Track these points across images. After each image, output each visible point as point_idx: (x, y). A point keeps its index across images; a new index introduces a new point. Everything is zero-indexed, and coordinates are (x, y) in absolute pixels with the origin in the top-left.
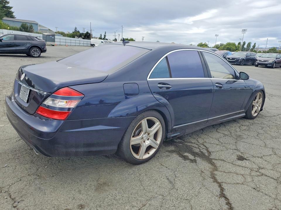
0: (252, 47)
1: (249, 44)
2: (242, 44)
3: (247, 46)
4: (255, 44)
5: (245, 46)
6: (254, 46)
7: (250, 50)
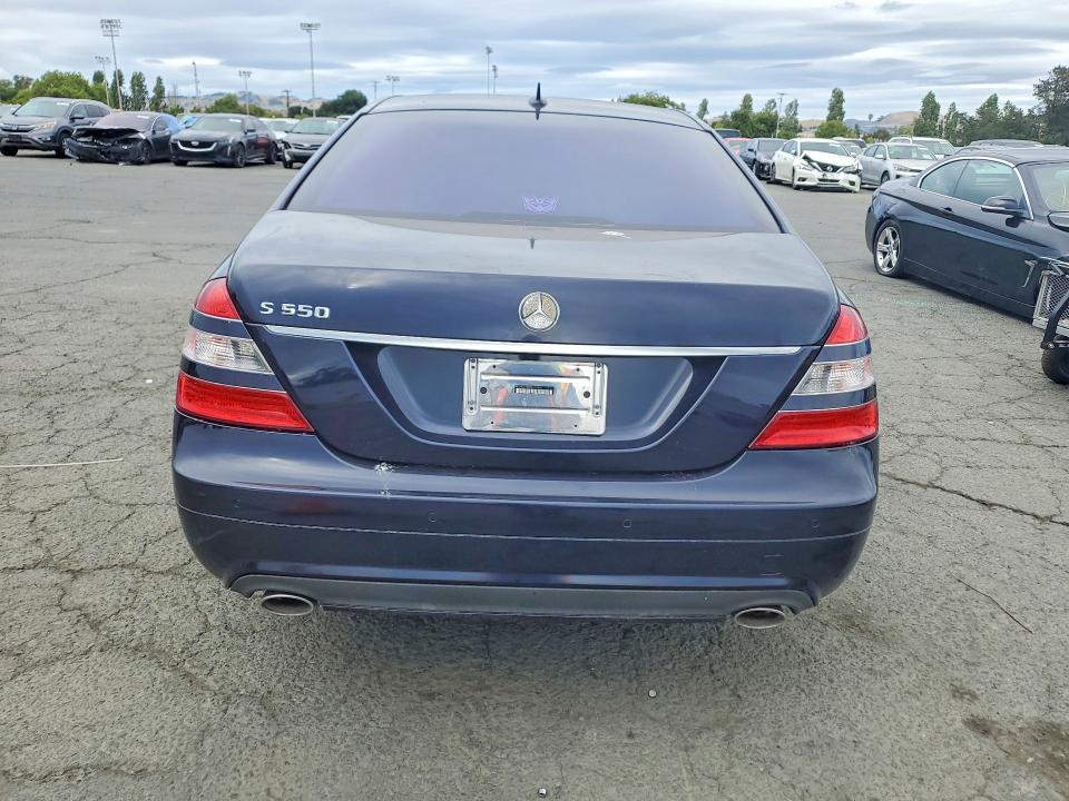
0: (151, 94)
1: (138, 81)
2: (109, 79)
3: (133, 88)
4: (159, 80)
5: (126, 89)
6: (160, 90)
7: (148, 105)
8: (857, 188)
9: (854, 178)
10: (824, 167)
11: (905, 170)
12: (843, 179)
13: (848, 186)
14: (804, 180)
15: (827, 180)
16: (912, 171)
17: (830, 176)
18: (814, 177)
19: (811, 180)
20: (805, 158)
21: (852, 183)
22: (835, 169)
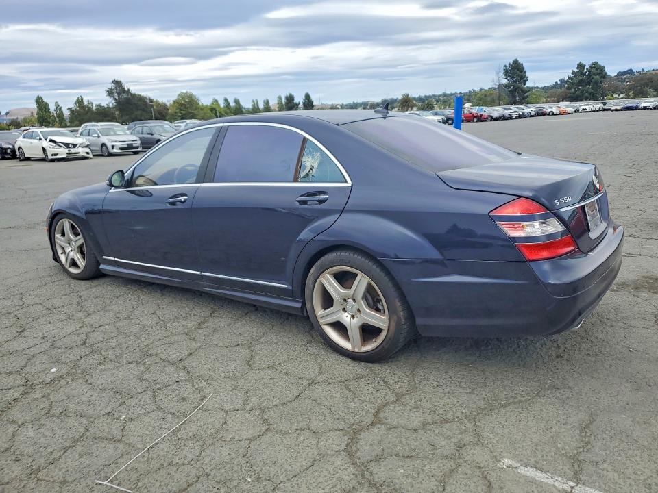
8: (91, 156)
9: (87, 150)
10: (67, 145)
11: (115, 142)
12: (82, 151)
13: (86, 155)
14: (56, 155)
15: (72, 153)
16: (120, 142)
17: (73, 150)
18: (63, 152)
19: (62, 154)
20: (51, 141)
21: (88, 153)
22: (75, 146)
